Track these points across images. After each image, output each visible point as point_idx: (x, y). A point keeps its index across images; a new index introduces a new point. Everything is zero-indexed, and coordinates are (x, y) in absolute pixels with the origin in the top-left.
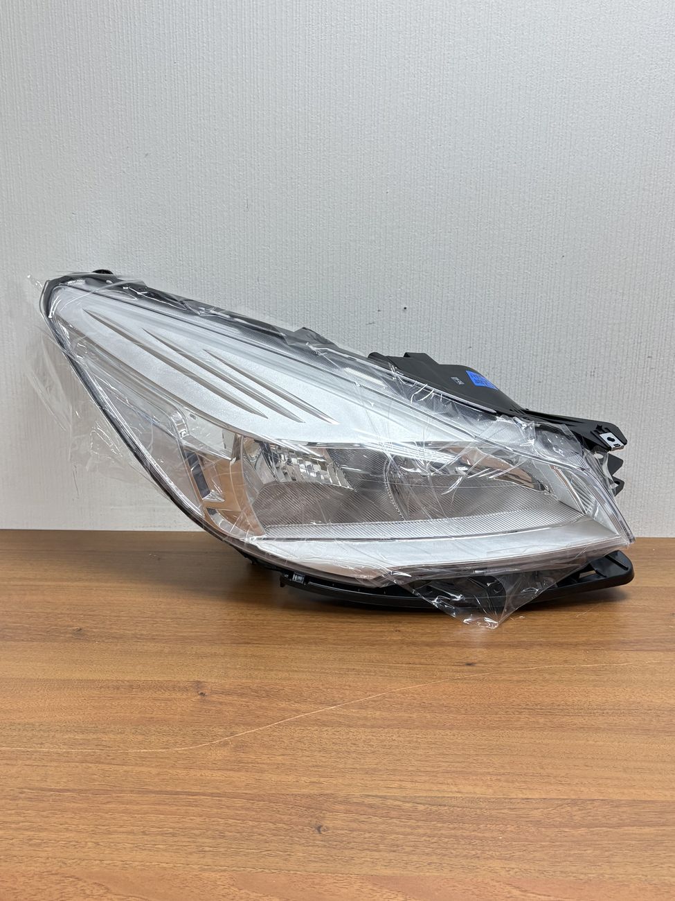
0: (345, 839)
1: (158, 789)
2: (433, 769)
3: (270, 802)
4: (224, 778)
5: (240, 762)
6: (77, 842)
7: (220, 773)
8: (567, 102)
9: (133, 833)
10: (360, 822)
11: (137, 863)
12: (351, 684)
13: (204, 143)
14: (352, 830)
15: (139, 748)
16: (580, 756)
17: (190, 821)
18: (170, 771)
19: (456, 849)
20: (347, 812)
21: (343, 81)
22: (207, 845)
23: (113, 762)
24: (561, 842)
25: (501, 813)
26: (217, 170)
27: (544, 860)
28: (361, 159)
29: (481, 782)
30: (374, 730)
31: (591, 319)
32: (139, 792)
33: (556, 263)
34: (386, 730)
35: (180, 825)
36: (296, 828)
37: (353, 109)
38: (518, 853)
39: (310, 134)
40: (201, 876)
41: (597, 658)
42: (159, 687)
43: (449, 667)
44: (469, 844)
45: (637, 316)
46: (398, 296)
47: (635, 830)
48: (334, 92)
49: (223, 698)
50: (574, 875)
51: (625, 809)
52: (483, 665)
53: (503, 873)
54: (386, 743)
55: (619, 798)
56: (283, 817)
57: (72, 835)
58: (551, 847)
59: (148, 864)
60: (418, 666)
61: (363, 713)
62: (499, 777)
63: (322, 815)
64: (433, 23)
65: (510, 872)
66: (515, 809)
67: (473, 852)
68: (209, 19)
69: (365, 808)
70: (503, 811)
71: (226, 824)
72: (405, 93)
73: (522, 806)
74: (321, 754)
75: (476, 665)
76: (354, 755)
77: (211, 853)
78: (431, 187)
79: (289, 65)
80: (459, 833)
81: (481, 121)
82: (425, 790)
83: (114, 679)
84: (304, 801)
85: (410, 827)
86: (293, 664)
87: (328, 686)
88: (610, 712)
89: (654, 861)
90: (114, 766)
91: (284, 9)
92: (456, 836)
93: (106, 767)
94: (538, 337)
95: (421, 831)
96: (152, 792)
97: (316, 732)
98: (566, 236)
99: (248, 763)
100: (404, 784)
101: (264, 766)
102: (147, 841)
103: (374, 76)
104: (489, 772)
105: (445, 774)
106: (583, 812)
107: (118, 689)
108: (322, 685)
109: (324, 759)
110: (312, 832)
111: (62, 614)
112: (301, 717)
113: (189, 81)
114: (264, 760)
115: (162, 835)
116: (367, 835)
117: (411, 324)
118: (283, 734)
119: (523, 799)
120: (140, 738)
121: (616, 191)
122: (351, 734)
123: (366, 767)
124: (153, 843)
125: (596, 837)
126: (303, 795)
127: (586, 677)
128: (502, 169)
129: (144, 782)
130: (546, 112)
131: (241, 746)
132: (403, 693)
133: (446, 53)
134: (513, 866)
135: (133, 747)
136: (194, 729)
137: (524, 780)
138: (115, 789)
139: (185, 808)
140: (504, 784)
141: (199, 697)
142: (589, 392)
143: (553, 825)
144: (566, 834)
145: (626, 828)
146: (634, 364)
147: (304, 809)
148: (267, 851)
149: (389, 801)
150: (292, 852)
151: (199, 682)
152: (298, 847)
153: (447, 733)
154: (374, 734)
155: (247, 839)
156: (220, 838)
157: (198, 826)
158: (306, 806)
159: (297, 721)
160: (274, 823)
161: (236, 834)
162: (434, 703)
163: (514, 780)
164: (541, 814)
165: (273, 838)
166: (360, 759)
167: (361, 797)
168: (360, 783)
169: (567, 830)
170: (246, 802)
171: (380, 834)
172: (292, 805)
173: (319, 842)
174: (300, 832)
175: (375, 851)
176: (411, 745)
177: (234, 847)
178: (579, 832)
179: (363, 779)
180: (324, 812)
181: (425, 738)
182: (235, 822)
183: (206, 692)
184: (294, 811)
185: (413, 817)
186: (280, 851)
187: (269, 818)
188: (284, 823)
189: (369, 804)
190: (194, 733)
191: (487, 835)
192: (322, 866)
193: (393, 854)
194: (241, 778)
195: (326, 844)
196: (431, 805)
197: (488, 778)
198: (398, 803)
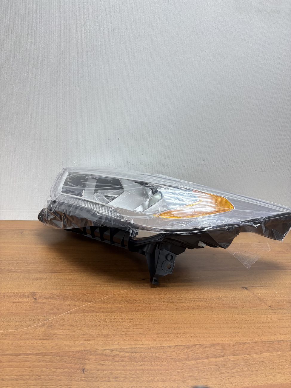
0: (95, 375)
2: (131, 333)
3: (62, 357)
4: (42, 345)
5: (50, 334)
7: (40, 341)
10: (101, 365)
12: (98, 291)
14: (98, 370)
15: (4, 329)
19: (143, 377)
20: (96, 359)
22: (32, 384)
24: (185, 369)
27: (179, 380)
29: (151, 338)
30: (107, 314)
34: (112, 314)
36: (73, 371)
38: (168, 377)
43: (136, 281)
44: (148, 374)
46: (116, 134)
47: (213, 360)
49: (44, 300)
51: (208, 349)
52: (148, 279)
54: (112, 320)
55: (205, 343)
56: (67, 365)
58: (181, 372)
60: (124, 281)
61: (103, 305)
62: (158, 335)
63: (85, 363)
66: (165, 352)
67: (150, 378)
69: (104, 357)
70: (160, 354)
71: (42, 371)
73: (168, 350)
74: (85, 328)
75: (146, 280)
76: (99, 327)
82: (128, 344)
84: (77, 355)
85: (123, 366)
86: (74, 282)
87: (88, 292)
92: (143, 370)
95: (128, 368)
97: (83, 316)
99: (53, 335)
100: (120, 342)
101: (60, 336)
104: (154, 333)
105: (137, 335)
106: (193, 351)
108: (86, 292)
109: (86, 331)
110: (80, 373)
112: (77, 309)
114: (61, 333)
116: (105, 372)
117: (121, 145)
118: (69, 318)
119: (168, 346)
120: (5, 324)
122: (98, 316)
123: (104, 333)
125: (199, 365)
126: (77, 351)
129: (5, 349)
131: (50, 326)
132: (118, 295)
134: (167, 385)
135: (2, 329)
136: (30, 317)
137: (168, 336)
139: (23, 363)
140: (161, 339)
141: (34, 300)
143: (181, 360)
144: (187, 365)
145: (210, 359)
147: (77, 359)
148: (60, 386)
149: (114, 351)
150: (71, 386)
151: (34, 292)
152: (74, 382)
153: (137, 313)
154: (107, 316)
155: (51, 379)
156: (39, 380)
157: (28, 373)
158: (78, 357)
159: (75, 311)
160: (63, 369)
161: (46, 377)
162: (131, 299)
163: (164, 336)
164: (176, 354)
165: (63, 378)
166: (101, 329)
167: (102, 350)
168: (102, 343)
169: (187, 362)
170: (51, 357)
171: (110, 372)
172: (72, 357)
173: (83, 379)
174: (75, 373)
175: (108, 382)
176: (123, 321)
177: (45, 385)
178: (192, 363)
179: (103, 340)
180: (86, 360)
181: (128, 317)
182: (46, 370)
183: (37, 297)
184: (72, 361)
185: (124, 360)
186: (66, 386)
187: (61, 366)
188: (68, 369)
189: (105, 354)
190: (30, 319)
191: (155, 368)
193: (116, 383)
194: (50, 343)
195: (87, 379)
196: (131, 353)
197: (154, 336)
198: (118, 352)
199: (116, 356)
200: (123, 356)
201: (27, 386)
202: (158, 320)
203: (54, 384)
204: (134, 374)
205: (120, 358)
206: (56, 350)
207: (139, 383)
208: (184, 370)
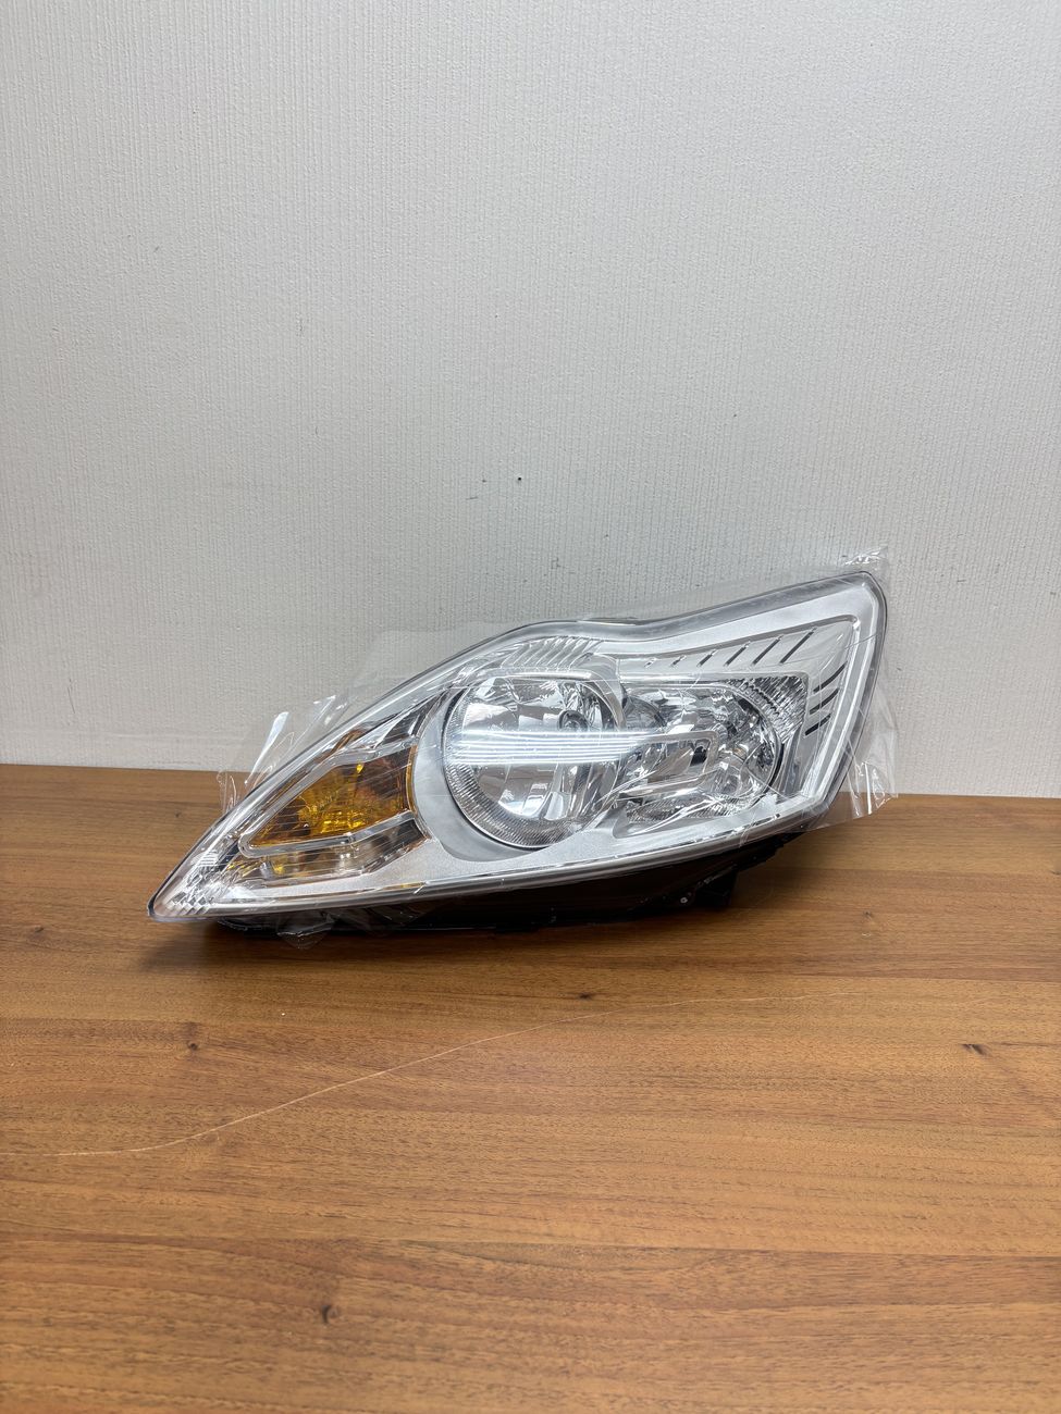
0: (363, 1333)
1: (86, 1231)
2: (518, 1191)
3: (258, 1257)
4: (195, 1209)
5: (226, 1175)
7: (191, 1197)
10: (391, 1297)
11: (21, 1387)
12: (413, 1030)
14: (376, 1317)
16: (732, 1165)
17: (123, 1297)
18: (115, 1194)
19: (536, 1354)
20: (375, 1276)
22: (141, 1347)
24: (697, 1339)
25: (609, 1278)
27: (669, 1377)
29: (584, 1215)
30: (436, 1115)
32: (58, 1238)
33: (726, 425)
34: (453, 1115)
35: (108, 1305)
36: (289, 1311)
38: (629, 1364)
42: (132, 1032)
43: (555, 1001)
44: (557, 1343)
46: (511, 462)
47: (810, 1312)
49: (222, 1054)
51: (793, 1270)
52: (603, 998)
54: (451, 1140)
55: (787, 1249)
56: (273, 1287)
58: (681, 1350)
59: (39, 1388)
60: (513, 999)
61: (424, 1083)
62: (611, 1205)
63: (334, 1283)
65: (617, 1406)
66: (631, 1269)
67: (561, 1362)
69: (403, 1268)
71: (181, 1302)
73: (642, 1263)
74: (352, 1159)
75: (595, 997)
76: (401, 1162)
77: (146, 1365)
80: (541, 1319)
82: (497, 1231)
84: (310, 1254)
85: (469, 1307)
87: (378, 1034)
88: (778, 1082)
89: (839, 1377)
90: (32, 1184)
92: (537, 1327)
93: (16, 1186)
95: (483, 1316)
96: (76, 1236)
97: (349, 1119)
98: (739, 388)
99: (238, 1177)
100: (467, 1219)
101: (261, 1183)
102: (49, 1339)
104: (597, 1195)
105: (533, 1199)
106: (735, 1275)
107: (71, 1035)
108: (372, 1032)
109: (353, 1170)
110: (312, 1320)
112: (332, 1091)
114: (264, 1171)
115: (75, 1324)
116: (400, 1325)
118: (301, 1122)
119: (644, 1250)
120: (83, 1128)
122: (401, 1121)
123: (416, 1185)
124: (57, 1343)
125: (750, 1329)
126: (312, 1241)
127: (746, 1020)
129: (70, 1216)
131: (233, 1146)
132: (485, 1048)
134: (620, 1391)
135: (67, 1147)
136: (169, 1111)
137: (647, 1210)
138: (21, 1230)
139: (122, 1270)
140: (620, 1218)
141: (188, 1051)
143: (686, 1302)
144: (705, 1322)
145: (797, 1309)
147: (309, 1270)
148: (236, 1360)
149: (443, 1253)
150: (275, 1363)
152: (287, 1353)
153: (543, 1120)
154: (435, 1122)
155: (208, 1336)
156: (166, 1333)
157: (136, 1308)
158: (312, 1264)
159: (324, 1098)
160: (256, 1301)
161: (192, 1325)
163: (633, 1210)
164: (669, 1280)
165: (252, 1333)
166: (408, 1169)
167: (401, 1245)
168: (403, 1217)
170: (222, 1257)
171: (420, 1324)
172: (291, 1262)
173: (321, 1342)
174: (296, 1320)
175: (408, 1359)
176: (488, 1143)
177: (185, 1352)
179: (407, 1209)
180: (339, 1277)
181: (509, 1129)
182: (195, 1300)
183: (201, 1042)
184: (292, 1275)
185: (475, 1286)
186: (257, 1361)
187: (251, 1290)
188: (273, 1302)
189: (411, 1261)
190: (168, 1118)
191: (585, 1324)
192: (318, 1394)
193: (434, 1366)
194: (222, 1207)
195: (332, 1345)
196: (505, 1261)
197: (596, 1206)
198: (455, 1257)
199: (447, 1268)
200: (474, 1270)
201: (125, 1350)
202: (619, 1148)
203: (219, 1354)
204: (503, 1340)
205: (460, 1278)
206: (240, 1233)
207: (517, 1374)
208: (692, 1342)
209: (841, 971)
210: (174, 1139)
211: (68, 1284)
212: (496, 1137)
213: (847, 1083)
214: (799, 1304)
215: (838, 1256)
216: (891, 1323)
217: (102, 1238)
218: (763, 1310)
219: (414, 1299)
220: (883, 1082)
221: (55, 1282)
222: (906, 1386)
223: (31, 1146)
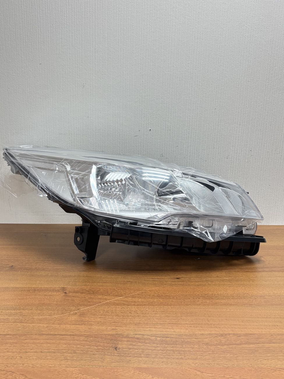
0: (127, 352)
1: (47, 333)
2: (163, 323)
3: (95, 338)
4: (75, 328)
5: (82, 321)
6: (13, 357)
7: (74, 326)
8: (217, 45)
9: (37, 352)
10: (133, 345)
11: (39, 365)
12: (129, 287)
13: (65, 59)
14: (130, 349)
15: (38, 316)
16: (224, 316)
17: (61, 346)
18: (52, 325)
19: (173, 355)
20: (128, 341)
21: (124, 34)
22: (68, 356)
23: (27, 322)
24: (217, 351)
25: (192, 340)
26: (71, 71)
27: (210, 359)
28: (131, 67)
29: (183, 327)
30: (138, 306)
31: (227, 135)
32: (39, 335)
33: (213, 112)
34: (143, 307)
35: (57, 348)
36: (106, 348)
37: (128, 46)
38: (199, 357)
39: (110, 56)
40: (66, 370)
41: (230, 275)
42: (46, 290)
43: (169, 280)
44: (179, 353)
45: (246, 134)
46: (147, 125)
47: (247, 346)
48: (120, 39)
49: (74, 294)
50: (222, 365)
51: (243, 337)
52: (183, 279)
53: (193, 365)
54: (144, 312)
55: (240, 333)
56: (100, 344)
57: (10, 354)
58: (213, 354)
59: (43, 365)
60: (156, 279)
61: (134, 299)
62: (191, 325)
63: (117, 343)
64: (161, 11)
65: (196, 365)
66: (198, 338)
67: (181, 357)
68: (67, 7)
69: (135, 339)
71: (76, 347)
72: (150, 40)
73: (200, 337)
74: (116, 317)
75: (181, 279)
76: (130, 317)
77: (70, 360)
78: (161, 79)
79: (101, 27)
80: (175, 349)
81: (181, 52)
82: (160, 331)
83: (27, 287)
84: (109, 337)
85: (154, 347)
86: (104, 279)
87: (119, 288)
88: (236, 297)
89: (255, 358)
90: (28, 324)
91: (99, 3)
92: (173, 350)
93: (25, 324)
94: (205, 143)
95: (159, 348)
96: (44, 334)
97: (114, 308)
98: (217, 100)
99: (85, 321)
100: (151, 329)
101: (92, 323)
102: (43, 355)
103: (137, 32)
104: (186, 323)
105: (169, 324)
106: (226, 339)
107: (29, 291)
108: (117, 288)
109: (117, 319)
110: (113, 350)
111: (4, 259)
112: (108, 302)
113: (58, 33)
114: (92, 320)
115: (49, 352)
116: (136, 351)
117: (153, 136)
118: (100, 309)
119: (201, 334)
120: (39, 312)
121: (237, 82)
122: (129, 308)
123: (135, 322)
124: (45, 356)
125: (231, 349)
126: (109, 334)
127: (226, 283)
128: (190, 72)
129: (41, 330)
130: (208, 49)
132: (150, 291)
133: (167, 23)
134: (197, 362)
135: (36, 316)
136: (62, 307)
137: (201, 326)
138: (28, 333)
139: (59, 341)
140: (193, 328)
141: (64, 294)
142: (226, 165)
143: (213, 345)
144: (219, 348)
145: (243, 345)
146: (244, 153)
147: (109, 340)
148: (94, 358)
149: (145, 336)
150: (105, 359)
151: (64, 287)
152: (107, 357)
153: (169, 307)
154: (138, 308)
155: (86, 354)
156: (74, 353)
157: (64, 349)
158: (111, 339)
159: (106, 304)
160: (97, 347)
161: (81, 352)
162: (163, 295)
163: (197, 326)
164: (208, 340)
165: (96, 353)
166: (133, 319)
167: (134, 335)
168: (133, 329)
169: (219, 347)
170: (85, 338)
171: (142, 350)
172: (104, 339)
173: (116, 354)
174: (108, 350)
175: (140, 357)
176: (154, 313)
177: (80, 357)
178: (224, 347)
179: (134, 327)
180: (118, 341)
181: (160, 309)
182: (80, 347)
183: (67, 292)
184: (105, 341)
185: (155, 342)
186: (100, 358)
187: (95, 344)
188: (101, 347)
189: (137, 338)
190: (62, 309)
191: (186, 349)
192: (117, 364)
193: (147, 358)
194: (82, 328)
195: (119, 355)
196: (163, 337)
197: (186, 326)
198: (149, 337)
199: (147, 339)
200: (155, 339)
202: (192, 313)
203: (89, 357)
204: (165, 353)
205: (151, 341)
207: (169, 359)
208: (215, 352)
209: (253, 271)
210: (65, 314)
211: (45, 344)
212: (156, 311)
213: (256, 297)
214: (244, 344)
215: (254, 334)
216: (269, 348)
217: (51, 335)
218: (234, 346)
219: (139, 346)
220: (266, 297)
221: (42, 344)
222: (273, 360)
223: (26, 316)
